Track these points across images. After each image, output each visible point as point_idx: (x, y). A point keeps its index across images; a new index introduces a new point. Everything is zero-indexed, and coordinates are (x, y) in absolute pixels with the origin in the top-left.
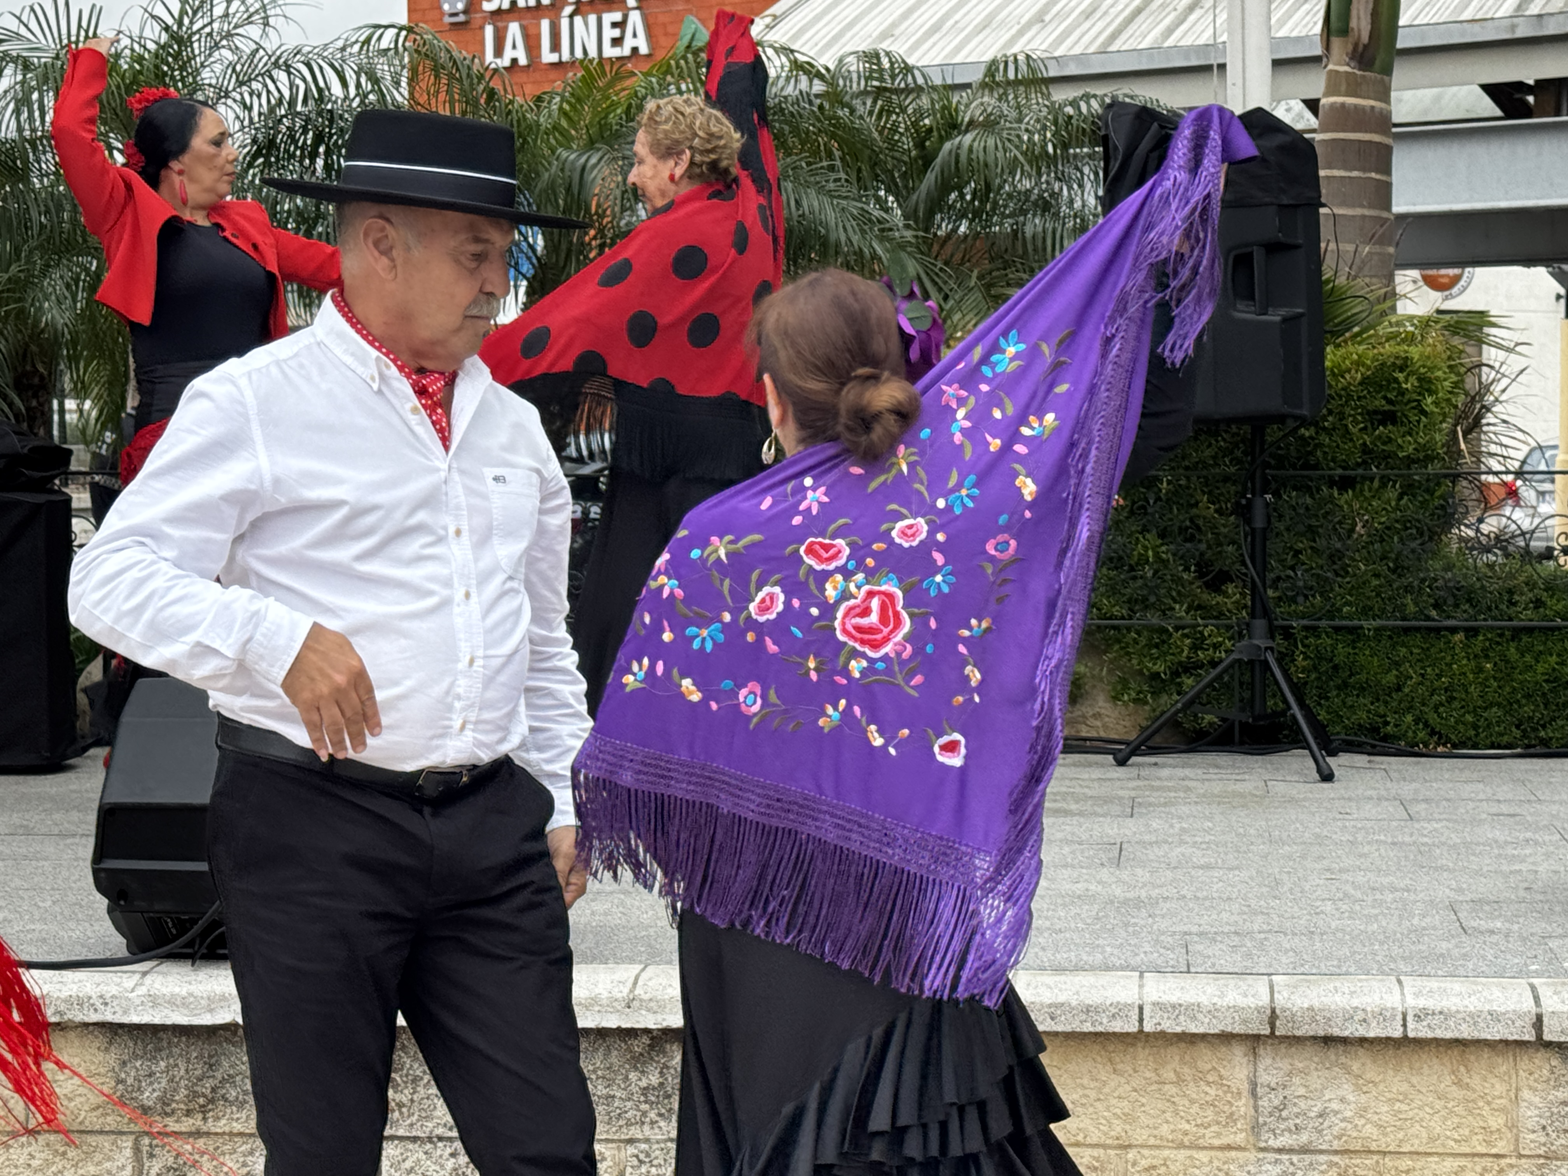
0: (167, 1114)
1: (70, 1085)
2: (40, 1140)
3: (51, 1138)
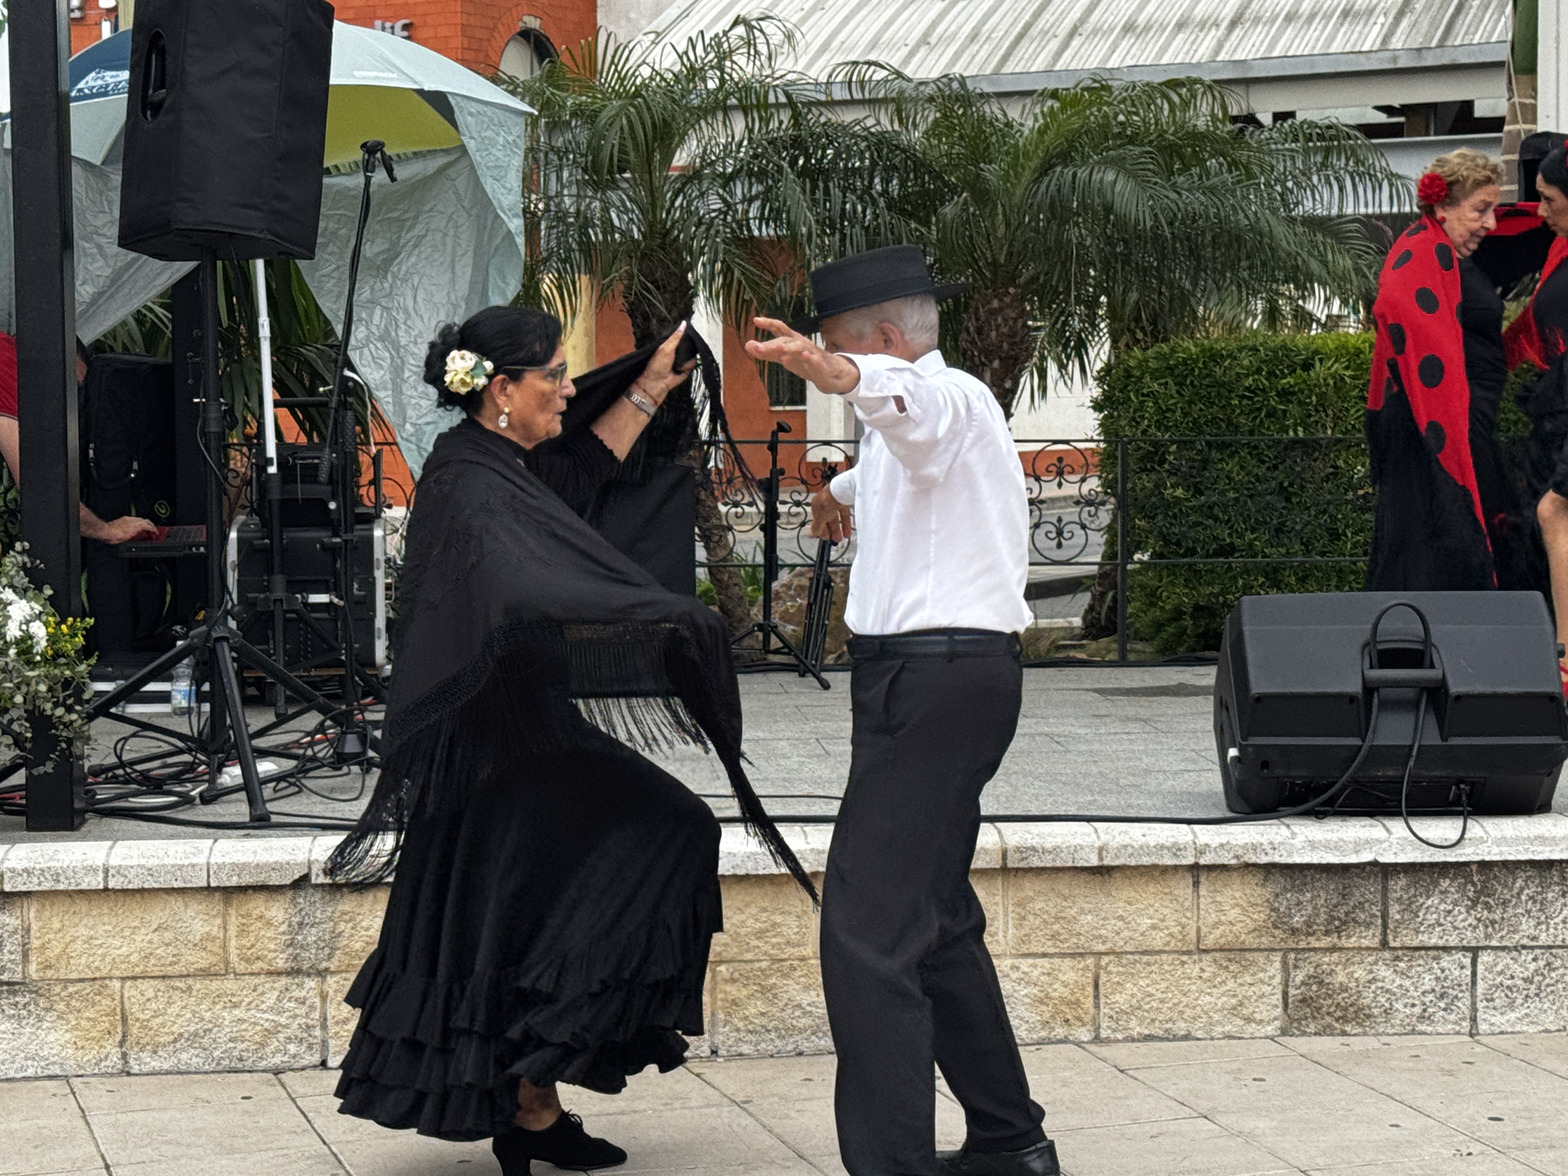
0: (1309, 934)
1: (1233, 914)
2: (1208, 957)
3: (1218, 955)
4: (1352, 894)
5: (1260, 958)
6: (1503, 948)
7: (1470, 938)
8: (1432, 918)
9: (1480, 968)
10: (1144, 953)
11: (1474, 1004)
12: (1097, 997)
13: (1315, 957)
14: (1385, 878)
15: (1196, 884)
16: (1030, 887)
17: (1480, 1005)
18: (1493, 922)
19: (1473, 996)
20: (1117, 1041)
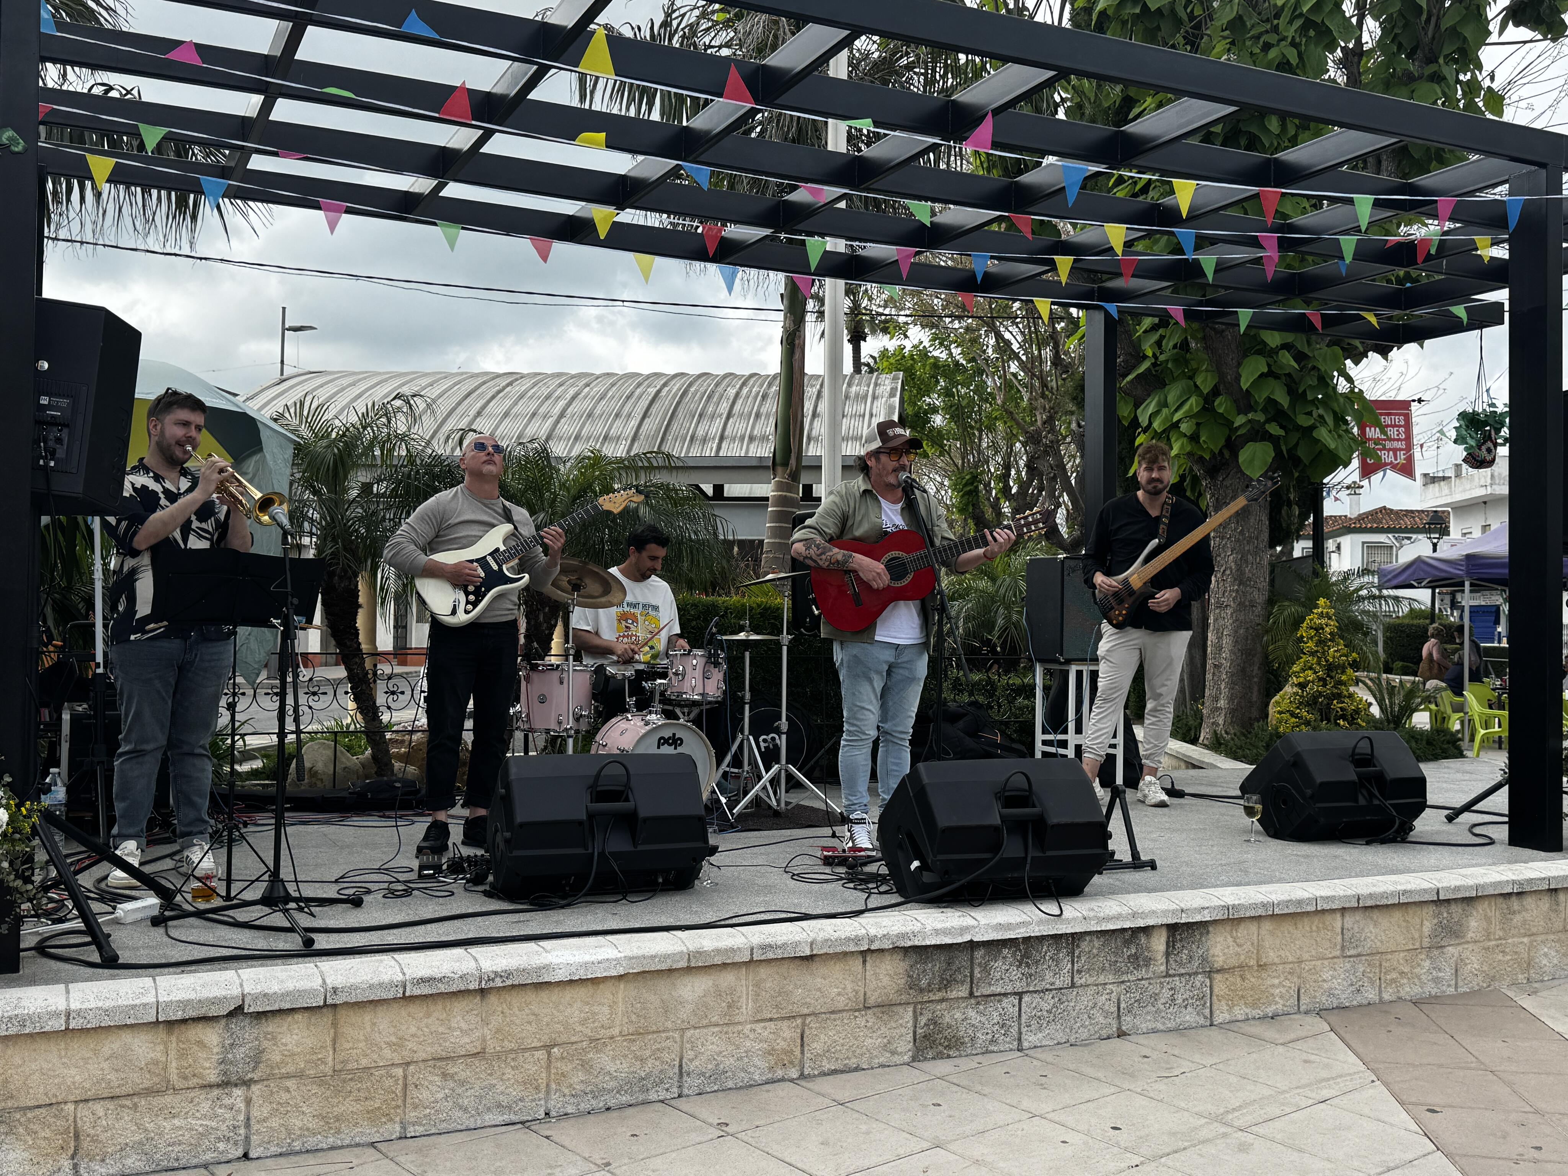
0: (929, 991)
1: (886, 981)
2: (869, 1012)
3: (875, 1010)
4: (954, 963)
5: (900, 1009)
6: (1035, 992)
7: (1019, 986)
8: (998, 975)
9: (1023, 1005)
10: (833, 1012)
11: (1020, 1029)
12: (802, 1045)
13: (932, 1006)
14: (972, 951)
15: (864, 962)
16: (763, 972)
17: (1024, 1030)
18: (1031, 975)
19: (1020, 1024)
20: (815, 1076)
